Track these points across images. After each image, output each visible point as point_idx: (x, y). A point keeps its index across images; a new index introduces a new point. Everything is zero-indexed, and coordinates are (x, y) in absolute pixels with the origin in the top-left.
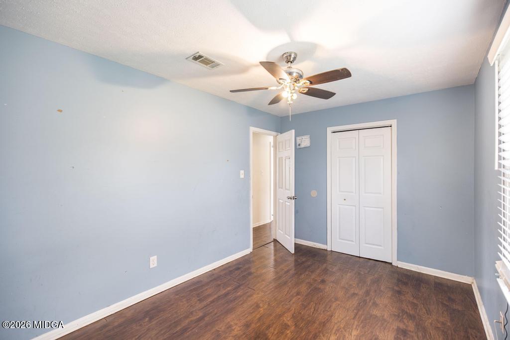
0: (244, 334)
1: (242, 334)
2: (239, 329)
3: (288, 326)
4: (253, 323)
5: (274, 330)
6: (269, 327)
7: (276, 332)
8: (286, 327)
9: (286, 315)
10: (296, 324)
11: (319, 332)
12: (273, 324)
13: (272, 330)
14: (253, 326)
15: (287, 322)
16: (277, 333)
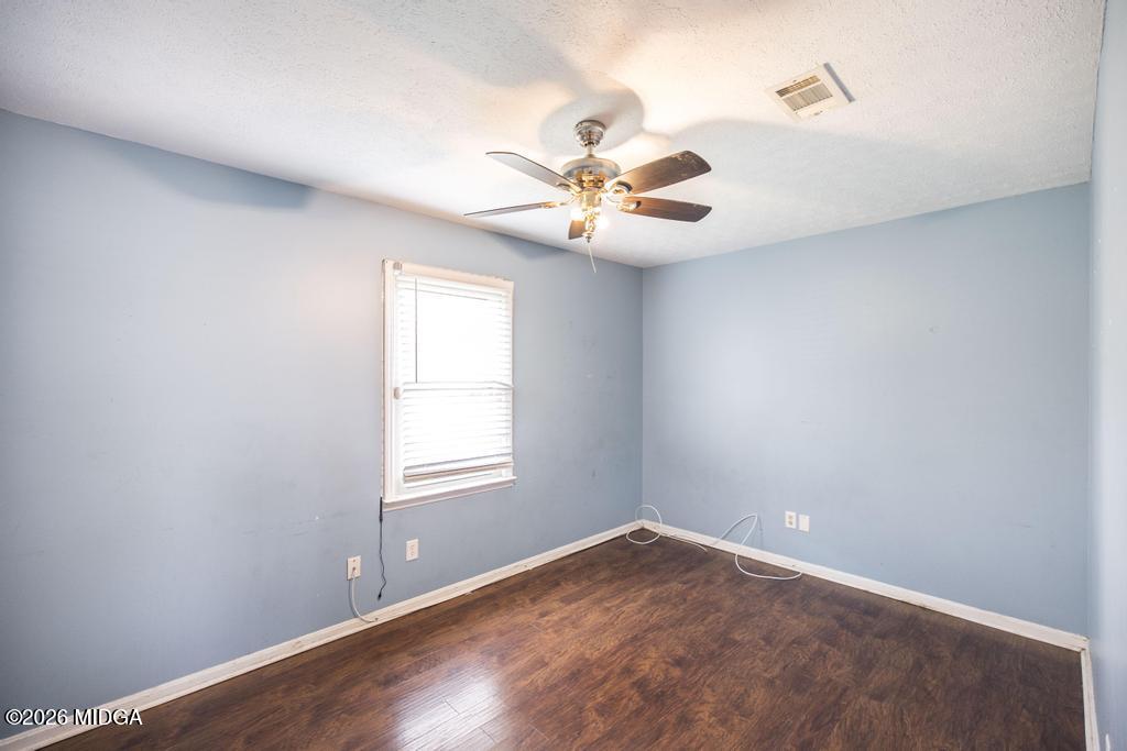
0: (687, 705)
1: (692, 706)
2: (701, 715)
3: (597, 710)
4: (674, 725)
5: (626, 706)
6: (638, 712)
7: (624, 701)
8: (602, 710)
9: (598, 736)
10: (580, 713)
11: (540, 694)
12: (628, 718)
13: (632, 706)
14: (672, 719)
15: (598, 719)
16: (622, 699)
